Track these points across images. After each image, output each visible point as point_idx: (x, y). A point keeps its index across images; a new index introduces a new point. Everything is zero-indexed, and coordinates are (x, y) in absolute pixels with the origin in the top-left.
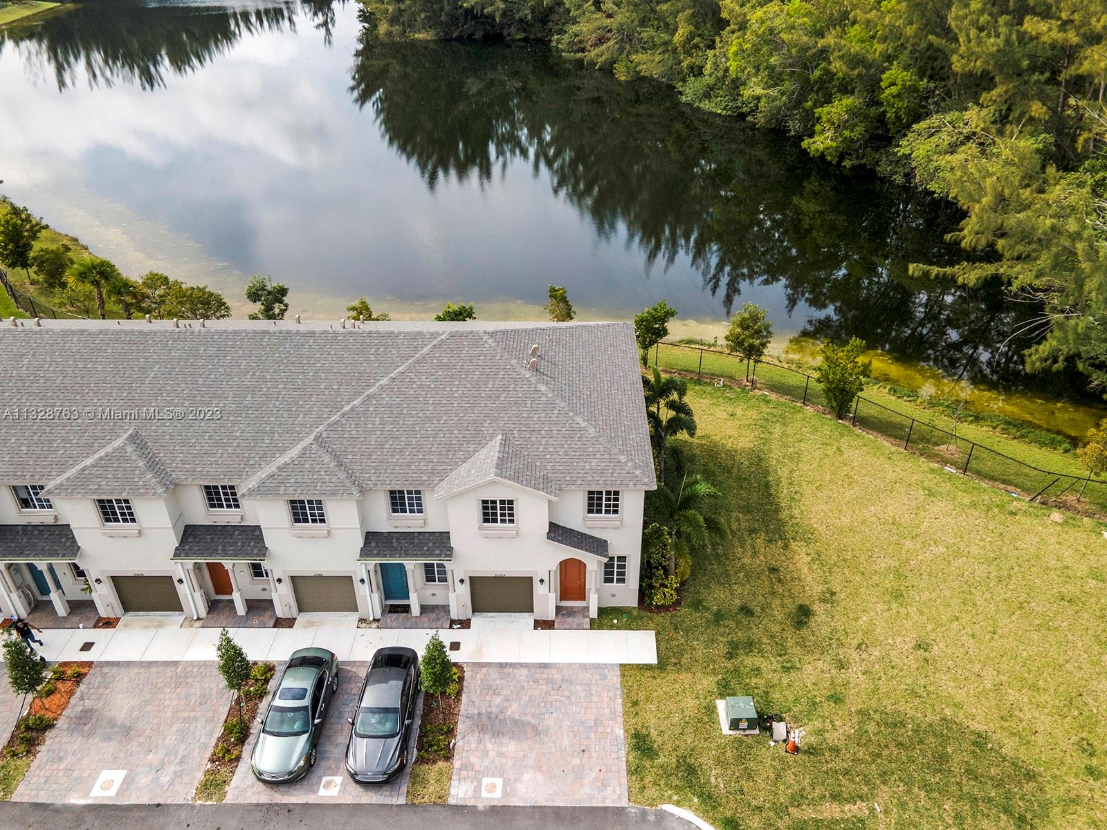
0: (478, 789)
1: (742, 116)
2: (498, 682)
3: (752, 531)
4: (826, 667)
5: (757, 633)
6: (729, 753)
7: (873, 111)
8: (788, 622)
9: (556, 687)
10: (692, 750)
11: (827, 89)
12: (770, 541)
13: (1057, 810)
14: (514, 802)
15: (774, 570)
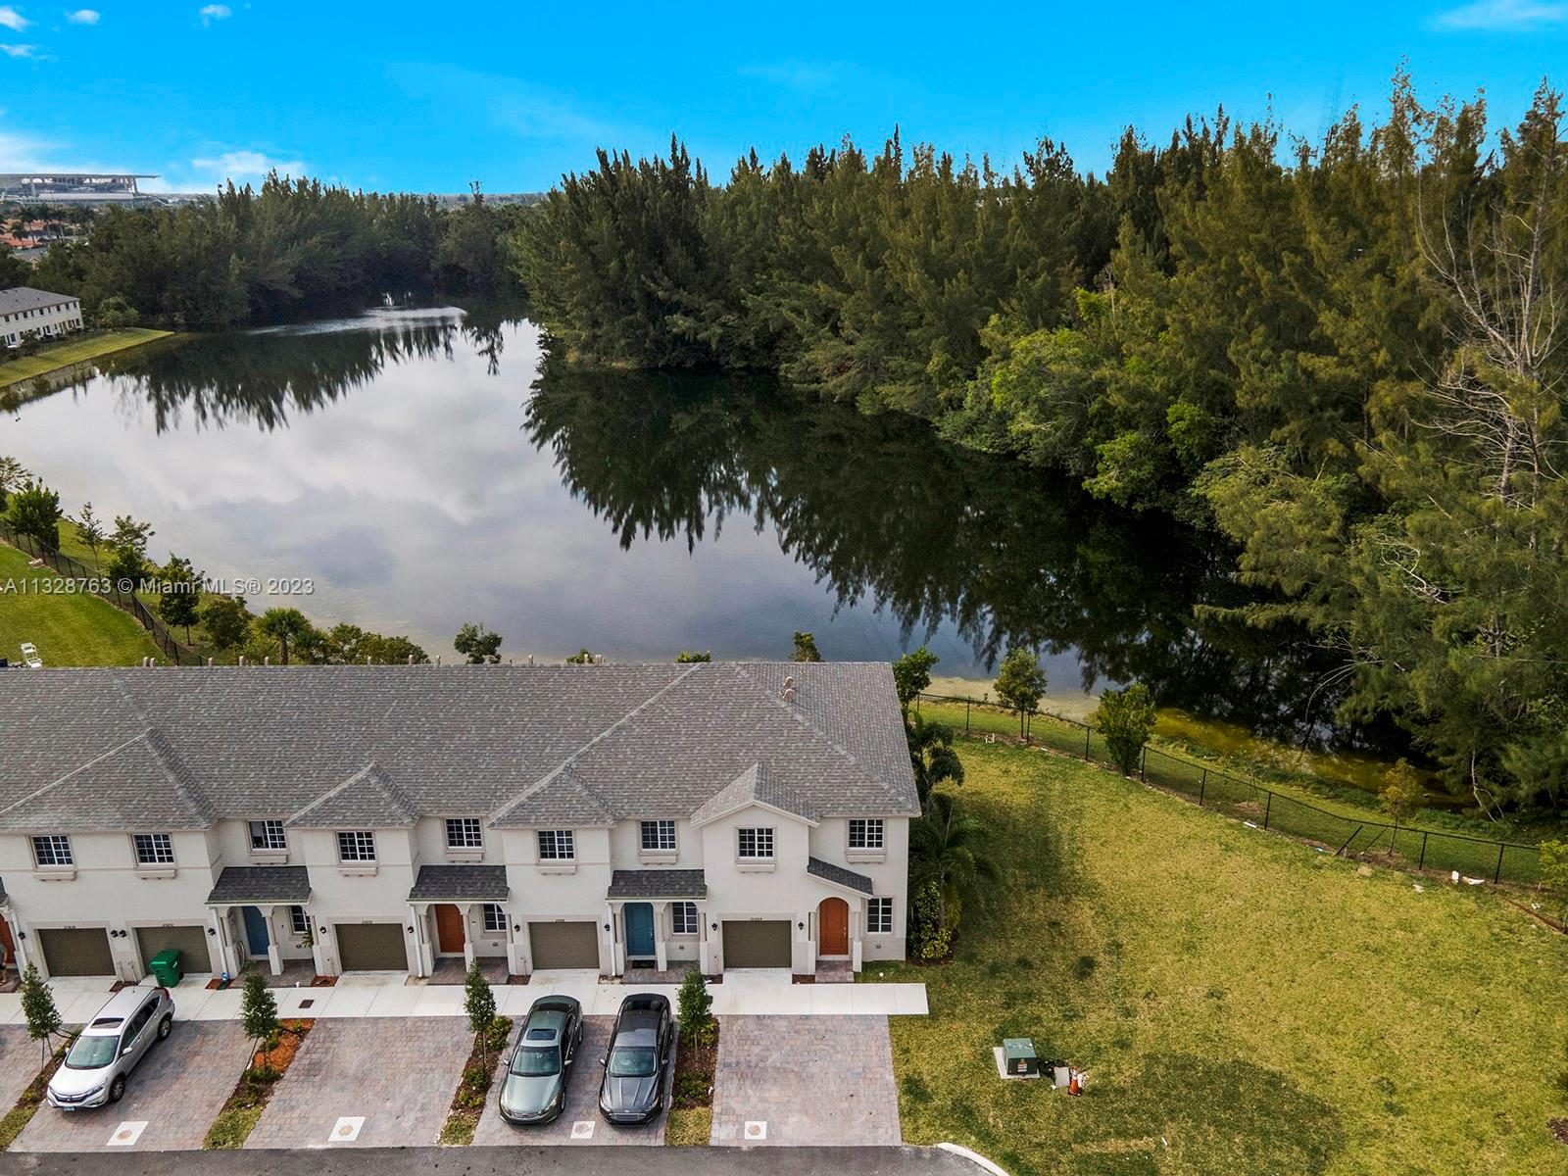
0: (741, 1131)
1: (1012, 455)
2: (757, 1033)
3: (1030, 887)
4: (1111, 1015)
5: (1036, 984)
6: (1008, 1096)
7: (1160, 448)
8: (1071, 973)
9: (819, 1037)
10: (969, 1093)
11: (1107, 424)
12: (1050, 896)
13: (1354, 1143)
14: (778, 1143)
15: (1054, 924)
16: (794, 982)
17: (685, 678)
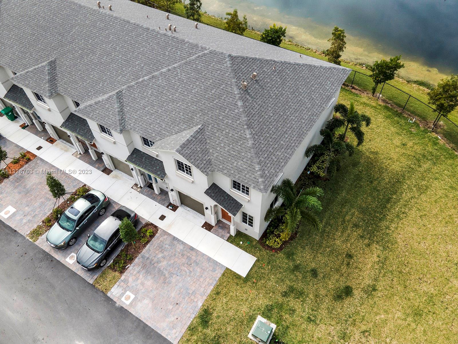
0: (123, 294)
2: (167, 246)
3: (356, 226)
4: (333, 333)
5: (310, 289)
8: (333, 293)
9: (189, 263)
10: (226, 335)
12: (362, 237)
15: (350, 256)
16: (202, 227)
17: (199, 56)
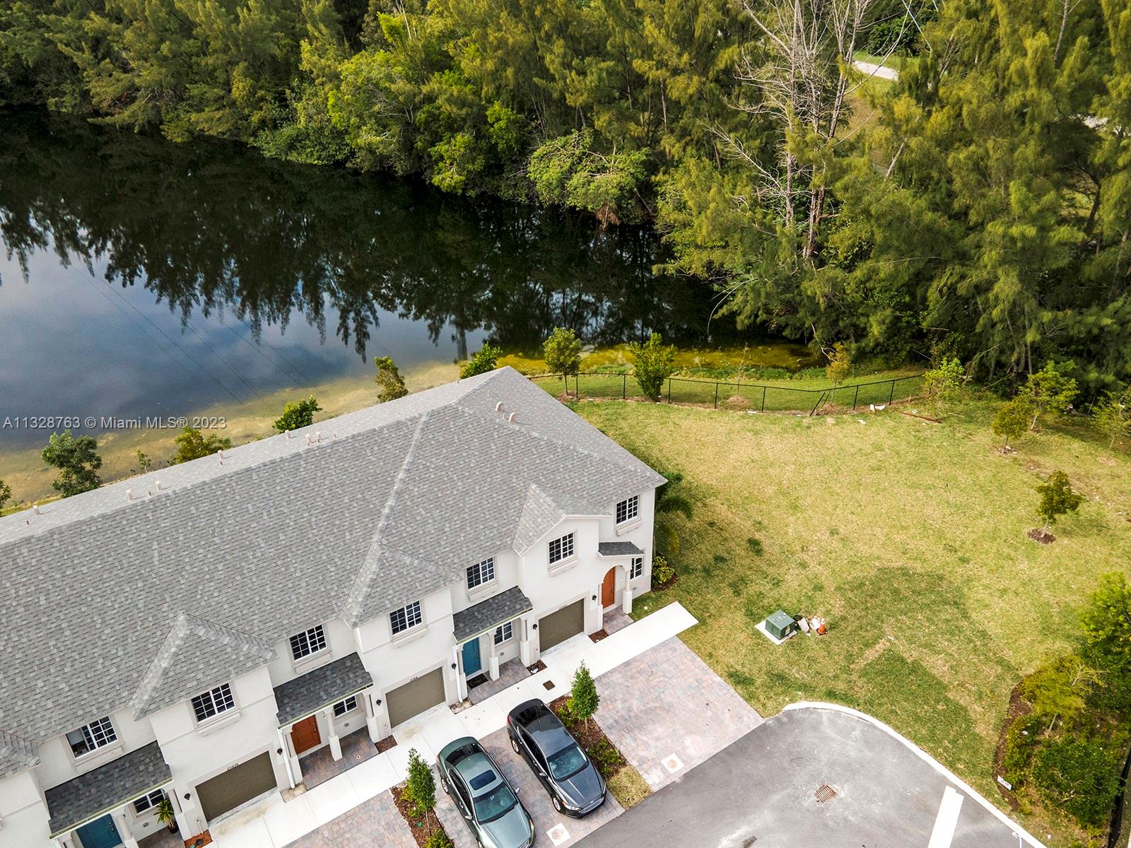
4: (796, 571)
5: (740, 571)
6: (791, 655)
8: (751, 554)
9: (649, 673)
10: (770, 664)
14: (695, 763)
15: (711, 524)
16: (594, 641)
